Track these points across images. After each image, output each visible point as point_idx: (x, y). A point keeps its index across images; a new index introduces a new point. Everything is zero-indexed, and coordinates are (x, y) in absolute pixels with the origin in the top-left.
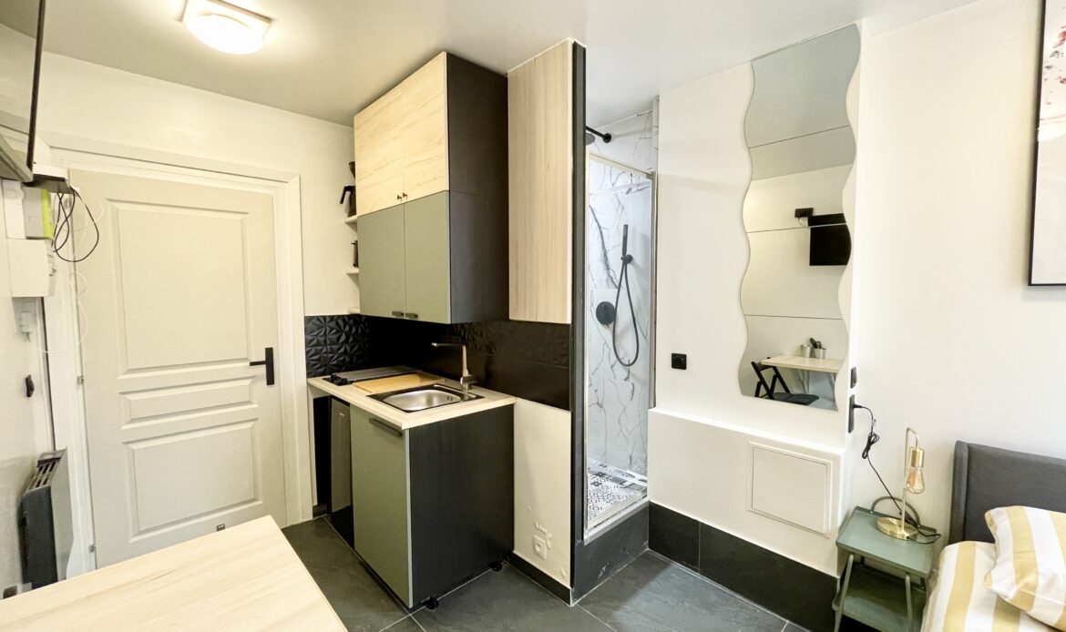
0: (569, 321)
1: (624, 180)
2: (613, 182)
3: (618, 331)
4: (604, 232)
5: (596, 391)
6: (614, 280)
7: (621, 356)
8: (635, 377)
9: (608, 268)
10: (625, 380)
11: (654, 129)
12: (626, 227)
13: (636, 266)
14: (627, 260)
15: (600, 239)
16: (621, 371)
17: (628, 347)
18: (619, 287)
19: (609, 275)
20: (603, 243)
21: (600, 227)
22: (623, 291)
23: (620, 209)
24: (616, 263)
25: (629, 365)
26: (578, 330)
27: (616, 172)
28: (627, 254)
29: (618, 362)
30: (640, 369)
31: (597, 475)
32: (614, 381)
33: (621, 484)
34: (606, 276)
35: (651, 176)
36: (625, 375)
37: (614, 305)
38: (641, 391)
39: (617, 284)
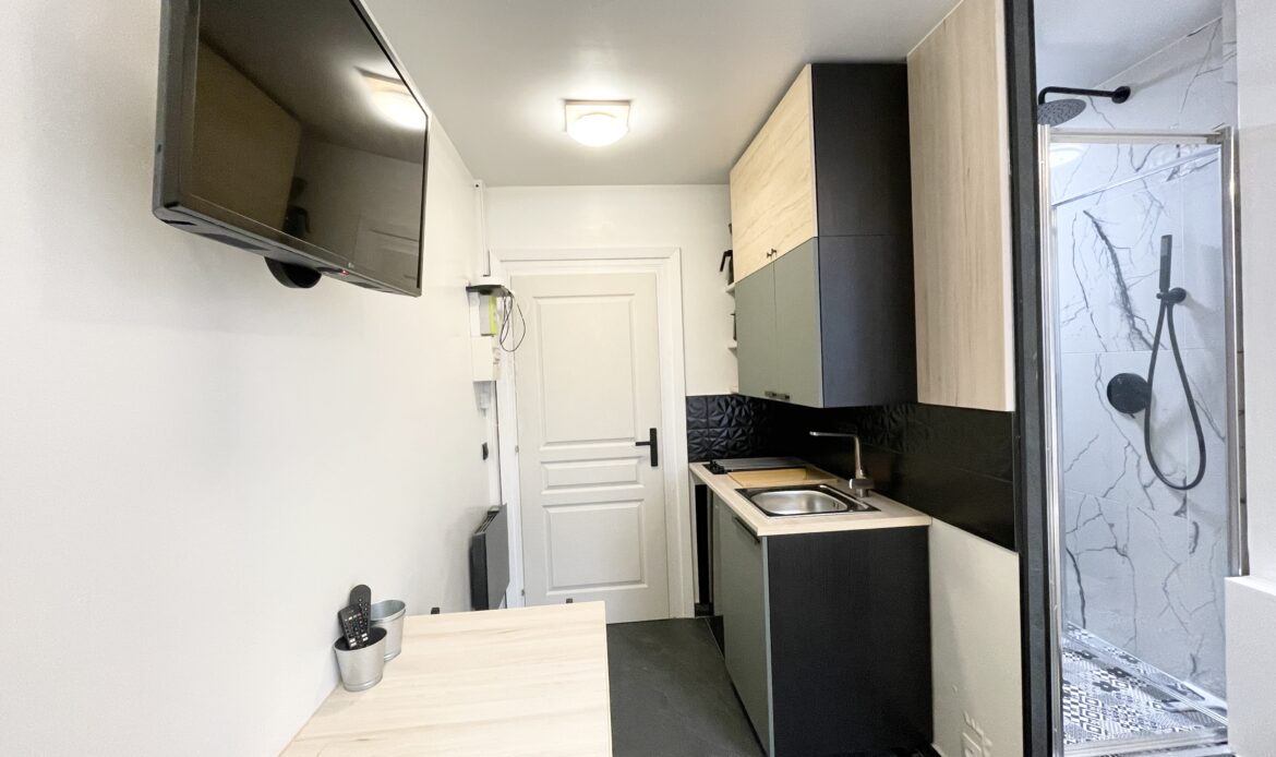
0: (1010, 406)
1: (1164, 157)
2: (1137, 164)
3: (1156, 425)
4: (1121, 255)
5: (1111, 526)
6: (1145, 335)
7: (1165, 468)
8: (1197, 510)
9: (1130, 315)
10: (1177, 514)
11: (1227, 50)
12: (1167, 240)
13: (1193, 305)
14: (1171, 298)
15: (1112, 269)
16: (1169, 501)
17: (1180, 454)
18: (1155, 349)
19: (1133, 326)
20: (1119, 273)
21: (1111, 248)
22: (1165, 354)
23: (1154, 212)
24: (1147, 305)
25: (1186, 488)
26: (1030, 419)
27: (1140, 150)
28: (1173, 285)
29: (1158, 481)
30: (1212, 494)
31: (1110, 671)
32: (1149, 512)
33: (1164, 701)
34: (1126, 330)
35: (1218, 138)
36: (1178, 505)
37: (1146, 378)
38: (1214, 541)
39: (1152, 342)
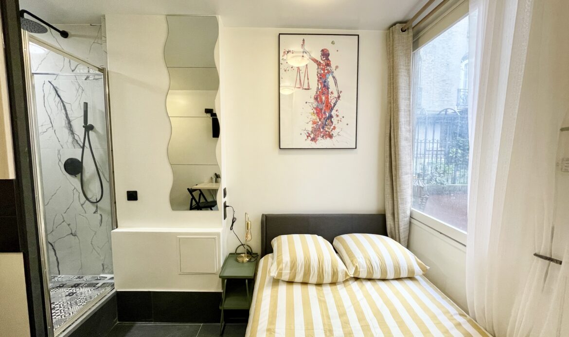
0: (12, 176)
1: (82, 70)
2: (73, 68)
3: (85, 179)
4: (67, 106)
5: (69, 225)
6: (79, 142)
7: (89, 196)
8: (102, 210)
9: (72, 132)
10: (94, 213)
11: (103, 38)
12: (86, 104)
13: (96, 132)
14: (88, 128)
15: (63, 111)
16: (91, 208)
17: (94, 190)
18: (83, 148)
19: (74, 138)
20: (67, 114)
21: (62, 101)
22: (87, 150)
23: (80, 91)
24: (79, 130)
25: (97, 202)
26: (25, 182)
27: (74, 63)
28: (89, 123)
29: (87, 202)
30: (105, 204)
31: (72, 287)
32: (84, 215)
33: (94, 286)
34: (71, 139)
35: (102, 70)
36: (94, 209)
37: (80, 160)
38: (107, 218)
39: (82, 145)
